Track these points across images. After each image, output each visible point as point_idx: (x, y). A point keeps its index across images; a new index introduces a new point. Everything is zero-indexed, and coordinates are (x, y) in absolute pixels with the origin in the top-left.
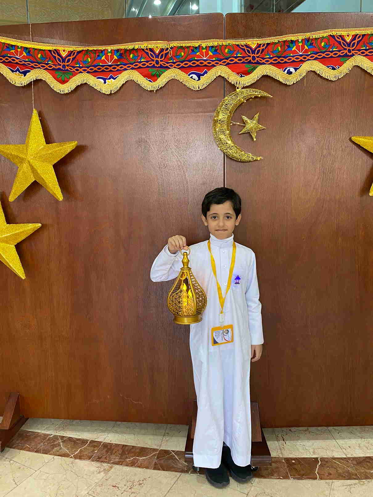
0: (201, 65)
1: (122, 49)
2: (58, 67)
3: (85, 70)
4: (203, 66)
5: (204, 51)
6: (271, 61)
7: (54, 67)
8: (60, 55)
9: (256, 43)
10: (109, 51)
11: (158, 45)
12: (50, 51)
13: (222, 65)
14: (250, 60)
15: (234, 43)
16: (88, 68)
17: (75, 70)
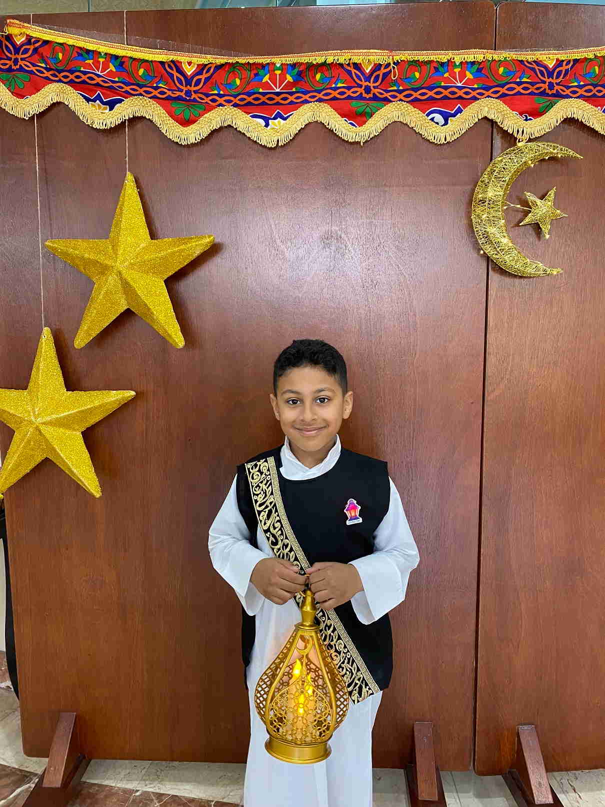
0: (451, 96)
1: (302, 63)
2: (178, 93)
3: (229, 101)
4: (456, 98)
5: (457, 70)
6: (581, 92)
7: (169, 93)
8: (183, 72)
9: (554, 59)
10: (278, 65)
11: (371, 58)
12: (162, 63)
13: (491, 97)
14: (545, 89)
15: (514, 57)
16: (235, 97)
17: (211, 100)
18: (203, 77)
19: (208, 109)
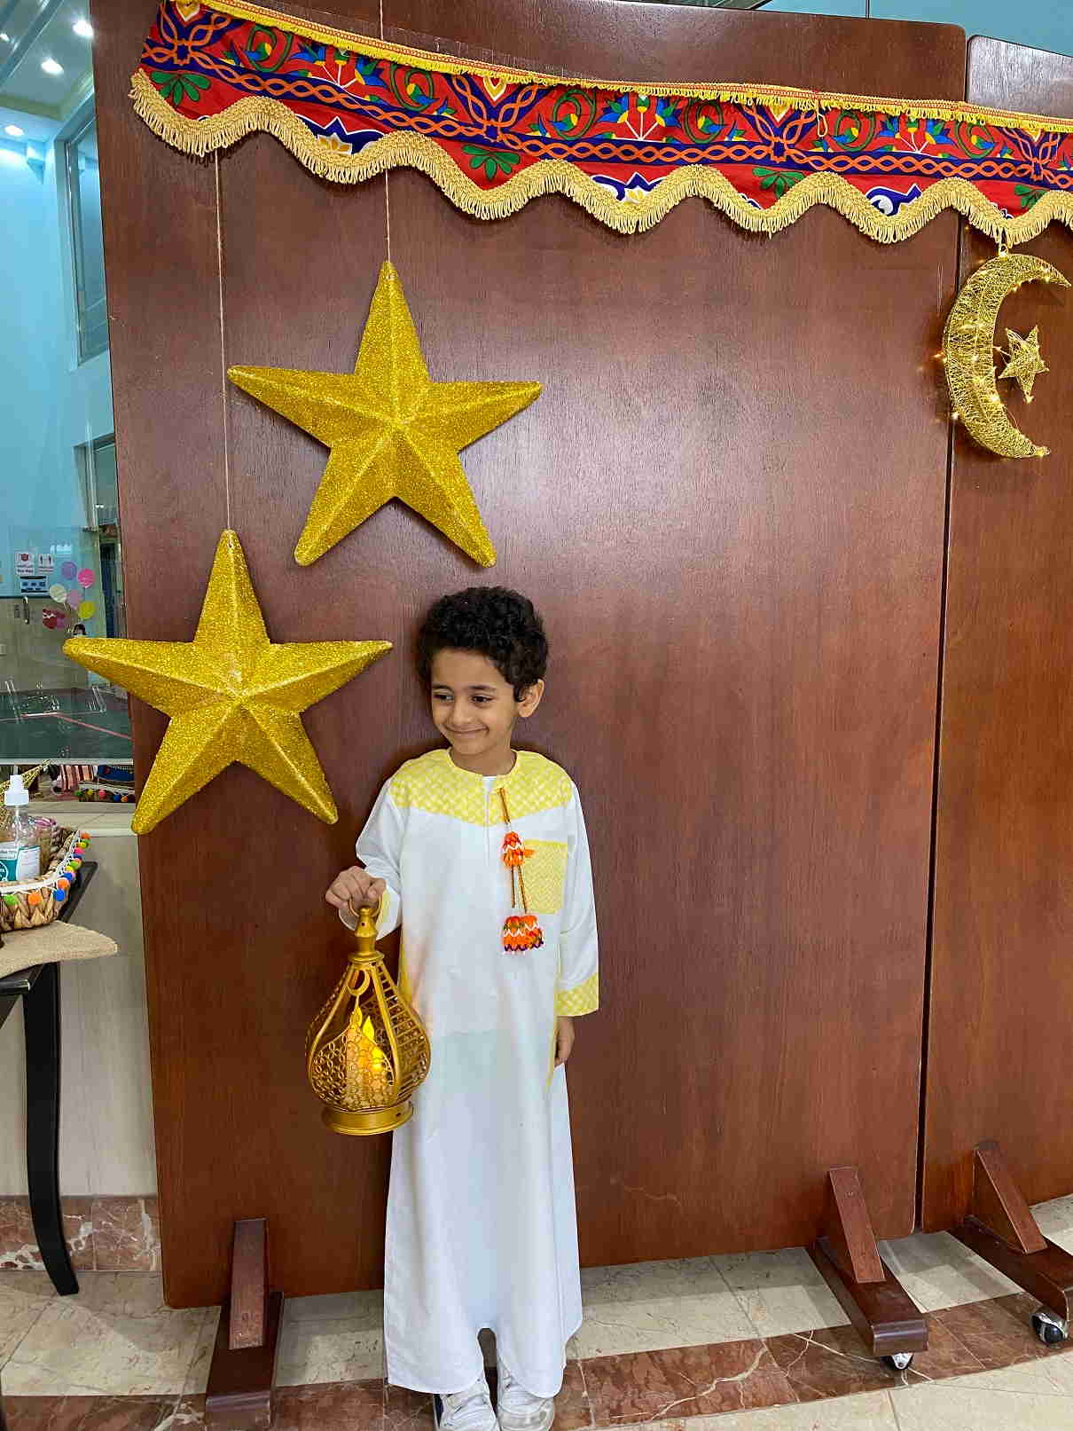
0: (904, 170)
1: (681, 98)
2: (476, 131)
3: (559, 151)
4: (912, 174)
5: (912, 130)
6: (1071, 181)
7: (461, 129)
8: (483, 95)
10: (643, 98)
11: (786, 99)
12: (448, 76)
13: (962, 177)
14: (1030, 173)
15: (990, 120)
16: (571, 144)
17: (528, 147)
18: (517, 106)
19: (526, 162)
